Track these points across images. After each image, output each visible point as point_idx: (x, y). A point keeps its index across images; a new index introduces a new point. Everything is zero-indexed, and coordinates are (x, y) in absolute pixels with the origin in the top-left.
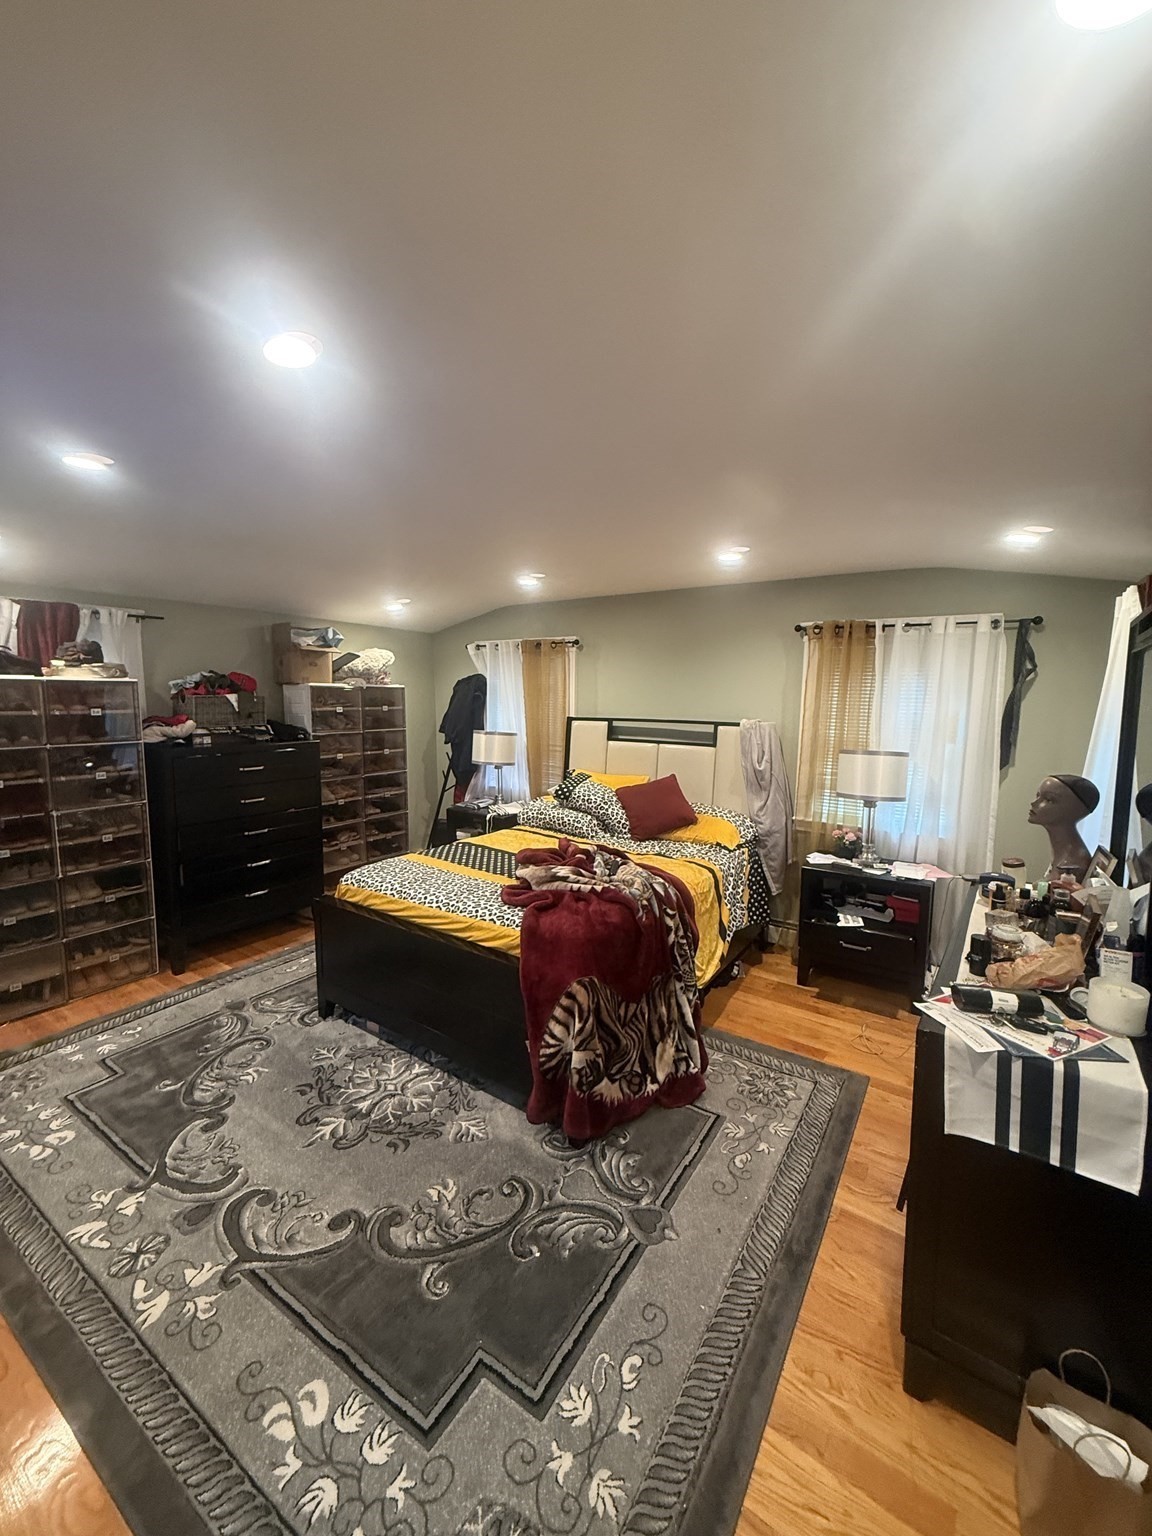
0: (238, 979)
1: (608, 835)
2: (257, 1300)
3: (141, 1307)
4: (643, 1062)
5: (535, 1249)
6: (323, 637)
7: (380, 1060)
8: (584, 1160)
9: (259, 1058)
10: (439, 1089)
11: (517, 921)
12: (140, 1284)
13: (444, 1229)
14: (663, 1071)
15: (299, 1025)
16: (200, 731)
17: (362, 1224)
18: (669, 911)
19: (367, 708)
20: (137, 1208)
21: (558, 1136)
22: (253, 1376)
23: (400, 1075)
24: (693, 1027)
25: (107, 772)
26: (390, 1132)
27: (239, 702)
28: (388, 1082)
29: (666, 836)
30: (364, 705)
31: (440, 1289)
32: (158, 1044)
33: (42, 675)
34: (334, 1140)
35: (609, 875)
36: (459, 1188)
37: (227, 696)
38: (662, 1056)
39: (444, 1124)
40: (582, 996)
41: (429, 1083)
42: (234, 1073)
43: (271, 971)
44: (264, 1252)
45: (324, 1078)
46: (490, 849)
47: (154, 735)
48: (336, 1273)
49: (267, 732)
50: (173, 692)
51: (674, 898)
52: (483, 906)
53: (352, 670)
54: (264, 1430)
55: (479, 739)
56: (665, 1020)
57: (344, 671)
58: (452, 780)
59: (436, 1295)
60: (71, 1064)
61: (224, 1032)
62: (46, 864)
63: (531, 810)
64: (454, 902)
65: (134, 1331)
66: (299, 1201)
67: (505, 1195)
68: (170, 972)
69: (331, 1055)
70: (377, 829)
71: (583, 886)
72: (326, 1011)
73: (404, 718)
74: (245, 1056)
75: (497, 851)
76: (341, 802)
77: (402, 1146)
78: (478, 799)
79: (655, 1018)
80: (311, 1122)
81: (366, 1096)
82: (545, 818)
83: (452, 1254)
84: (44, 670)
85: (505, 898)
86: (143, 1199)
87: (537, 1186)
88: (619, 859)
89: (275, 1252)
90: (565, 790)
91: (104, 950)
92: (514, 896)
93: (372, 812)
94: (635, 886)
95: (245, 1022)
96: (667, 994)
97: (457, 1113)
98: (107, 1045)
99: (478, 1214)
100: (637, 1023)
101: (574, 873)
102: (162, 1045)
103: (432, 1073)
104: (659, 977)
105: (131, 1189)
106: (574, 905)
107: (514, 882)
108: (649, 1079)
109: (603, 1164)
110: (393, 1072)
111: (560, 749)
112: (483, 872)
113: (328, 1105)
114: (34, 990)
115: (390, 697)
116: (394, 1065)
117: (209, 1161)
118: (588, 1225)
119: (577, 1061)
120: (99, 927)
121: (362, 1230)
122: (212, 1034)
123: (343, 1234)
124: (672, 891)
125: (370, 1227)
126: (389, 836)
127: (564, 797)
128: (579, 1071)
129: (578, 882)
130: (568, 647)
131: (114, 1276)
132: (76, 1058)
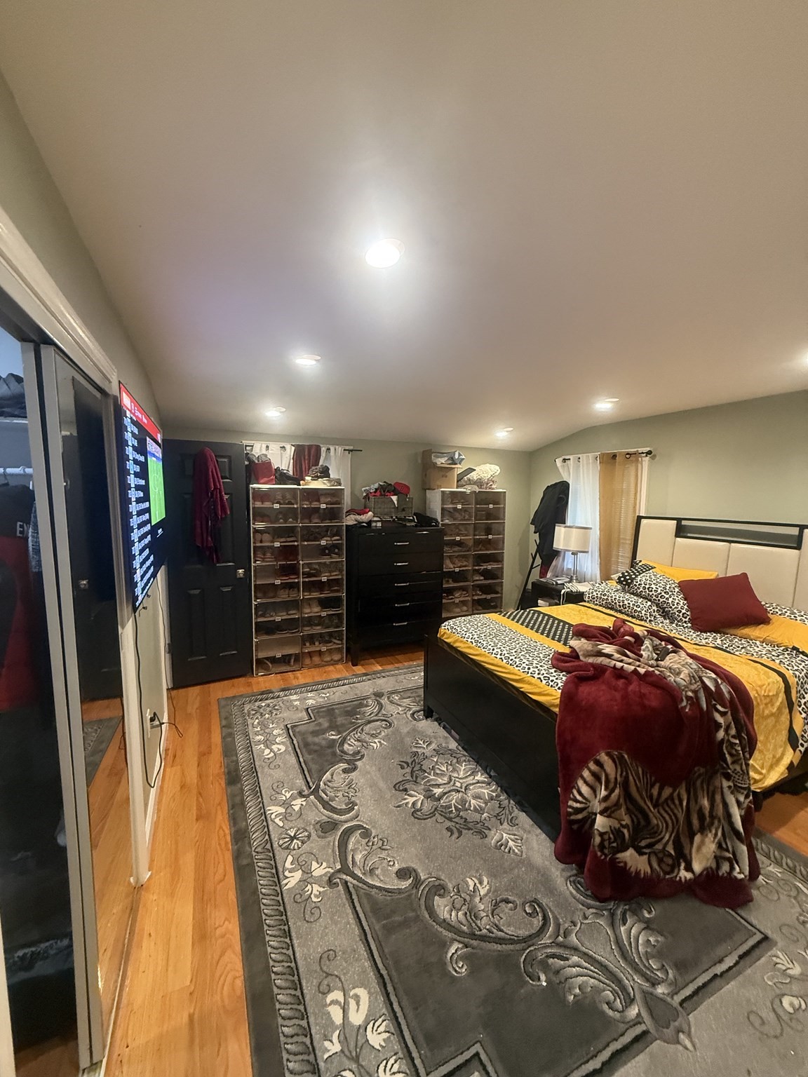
0: (384, 677)
1: (668, 621)
2: (345, 905)
3: (287, 873)
4: (678, 845)
5: (543, 977)
6: (452, 458)
7: (455, 761)
8: (603, 915)
9: (383, 734)
10: (492, 798)
11: (560, 685)
12: (290, 859)
13: (473, 917)
14: (700, 863)
15: (410, 718)
16: (375, 519)
17: (417, 883)
18: (719, 707)
19: (478, 506)
20: (300, 808)
21: (582, 880)
22: (329, 960)
23: (466, 777)
24: (742, 830)
25: (327, 541)
26: (450, 819)
27: (398, 501)
28: (457, 779)
29: (732, 631)
30: (477, 504)
31: (459, 967)
32: (334, 707)
33: (300, 485)
34: (413, 809)
35: (657, 660)
36: (491, 888)
37: (392, 497)
38: (699, 848)
39: (490, 829)
40: (609, 766)
41: (485, 791)
42: (367, 739)
43: (402, 677)
44: (356, 872)
45: (417, 761)
46: (555, 619)
47: (350, 520)
48: (393, 912)
49: (413, 521)
50: (365, 494)
51: (727, 695)
52: (534, 665)
53: (469, 480)
54: (326, 1005)
55: (560, 531)
56: (707, 812)
57: (464, 481)
58: (538, 561)
59: (456, 971)
60: (294, 706)
61: (368, 710)
62: (296, 590)
63: (596, 591)
64: (513, 657)
65: (280, 887)
66: (383, 845)
67: (527, 913)
68: (350, 664)
69: (425, 747)
70: (480, 590)
71: (626, 665)
72: (428, 714)
73: (504, 512)
74: (376, 731)
75: (560, 621)
76: (457, 570)
77: (456, 835)
78: (557, 577)
79: (694, 808)
80: (403, 790)
81: (441, 785)
82: (607, 599)
83: (475, 943)
84: (301, 482)
85: (555, 662)
86: (304, 803)
87: (556, 918)
88: (670, 647)
89: (361, 876)
90: (628, 577)
91: (320, 644)
92: (562, 662)
93: (477, 578)
94: (681, 677)
95: (381, 706)
96: (711, 788)
97: (501, 824)
98: (312, 700)
99: (502, 918)
100: (672, 806)
101: (618, 652)
102: (337, 709)
103: (489, 784)
104: (702, 770)
105: (301, 794)
106: (613, 682)
107: (567, 650)
108: (683, 865)
109: (622, 929)
110: (462, 773)
111: (628, 542)
112: (544, 637)
113: (415, 782)
114: (287, 658)
115: (497, 498)
116: (463, 768)
117: (341, 793)
118: (596, 982)
119: (601, 822)
120: (318, 630)
121: (416, 887)
122: (362, 709)
123: (405, 884)
124: (725, 688)
125: (422, 888)
126: (489, 597)
127: (626, 583)
128: (601, 834)
129: (621, 661)
130: (641, 457)
131: (280, 846)
132: (295, 703)
